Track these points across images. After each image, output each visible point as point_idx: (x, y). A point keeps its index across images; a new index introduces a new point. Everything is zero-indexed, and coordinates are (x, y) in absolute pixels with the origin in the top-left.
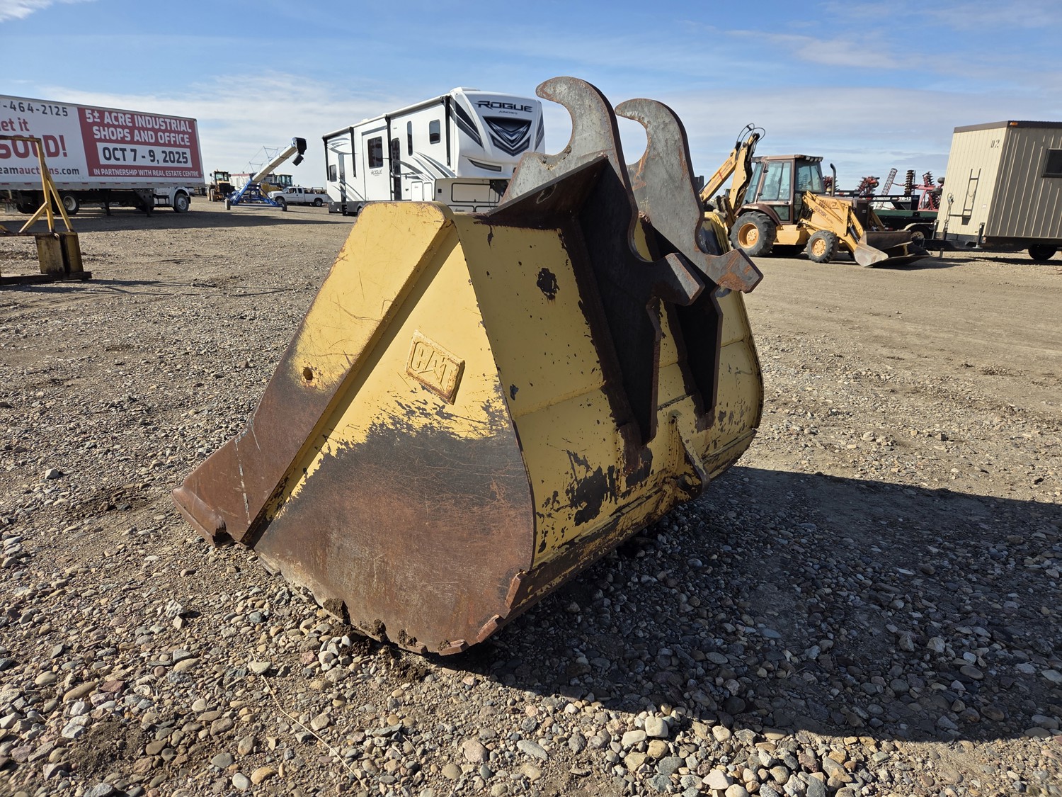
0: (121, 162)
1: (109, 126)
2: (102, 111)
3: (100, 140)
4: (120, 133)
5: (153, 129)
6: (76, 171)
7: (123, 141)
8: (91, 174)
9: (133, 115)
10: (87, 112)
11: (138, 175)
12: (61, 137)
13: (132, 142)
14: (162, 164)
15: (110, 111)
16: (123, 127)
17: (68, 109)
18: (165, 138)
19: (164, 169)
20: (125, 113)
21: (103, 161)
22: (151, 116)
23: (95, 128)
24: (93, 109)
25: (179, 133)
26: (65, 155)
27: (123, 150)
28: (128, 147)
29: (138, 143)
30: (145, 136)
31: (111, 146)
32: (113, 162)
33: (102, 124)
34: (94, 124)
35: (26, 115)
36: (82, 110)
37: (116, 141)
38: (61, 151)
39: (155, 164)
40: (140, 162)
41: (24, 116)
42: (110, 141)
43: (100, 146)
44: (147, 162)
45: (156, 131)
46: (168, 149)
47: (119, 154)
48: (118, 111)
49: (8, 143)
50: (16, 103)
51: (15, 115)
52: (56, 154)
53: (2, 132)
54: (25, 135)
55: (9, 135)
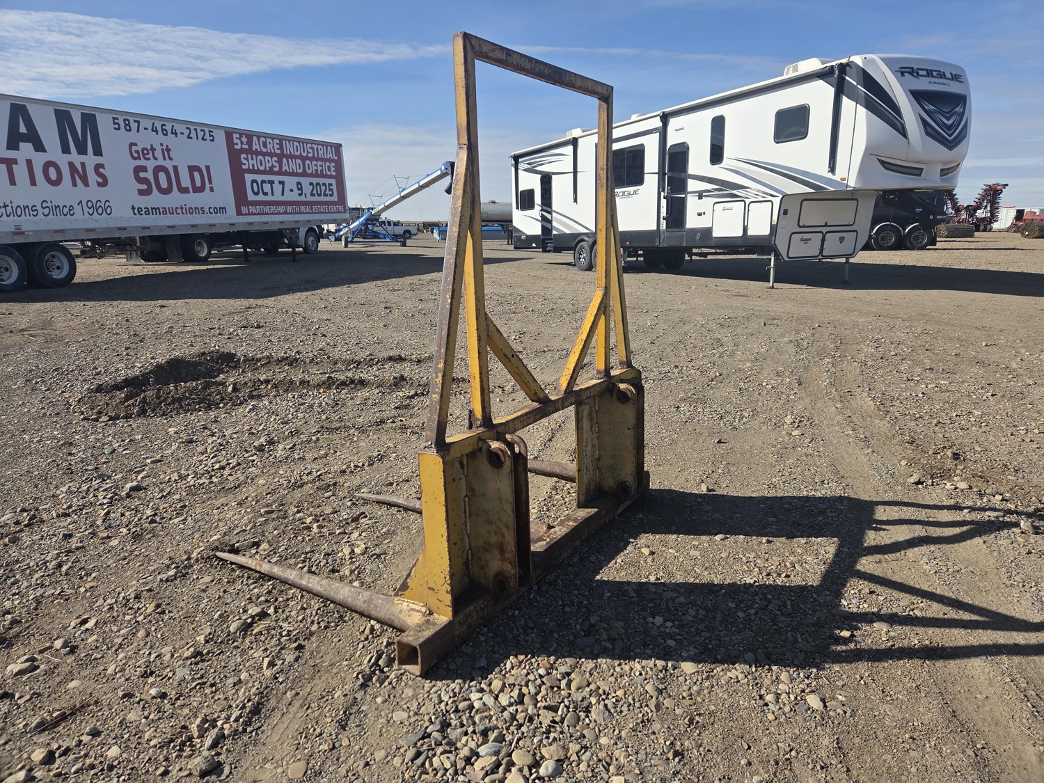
0: (269, 198)
1: (257, 153)
2: (250, 135)
3: (249, 171)
4: (270, 162)
5: (300, 157)
6: (223, 209)
7: (271, 171)
8: (239, 213)
9: (282, 139)
10: (235, 136)
11: (286, 213)
12: (208, 168)
13: (280, 173)
14: (309, 198)
15: (259, 135)
16: (271, 155)
17: (216, 133)
18: (312, 167)
19: (311, 204)
20: (273, 137)
21: (251, 197)
22: (298, 140)
23: (243, 156)
24: (242, 133)
25: (325, 160)
26: (212, 190)
27: (271, 182)
28: (276, 178)
29: (286, 174)
30: (294, 165)
31: (259, 178)
32: (261, 197)
33: (249, 151)
34: (242, 151)
35: (170, 140)
36: (229, 133)
37: (265, 172)
38: (208, 185)
39: (302, 198)
40: (289, 197)
41: (167, 141)
42: (259, 172)
43: (248, 178)
44: (294, 197)
45: (303, 159)
46: (315, 180)
47: (267, 187)
48: (266, 136)
49: (149, 175)
50: (158, 125)
51: (157, 140)
52: (201, 189)
53: (142, 162)
54: (169, 165)
55: (151, 165)
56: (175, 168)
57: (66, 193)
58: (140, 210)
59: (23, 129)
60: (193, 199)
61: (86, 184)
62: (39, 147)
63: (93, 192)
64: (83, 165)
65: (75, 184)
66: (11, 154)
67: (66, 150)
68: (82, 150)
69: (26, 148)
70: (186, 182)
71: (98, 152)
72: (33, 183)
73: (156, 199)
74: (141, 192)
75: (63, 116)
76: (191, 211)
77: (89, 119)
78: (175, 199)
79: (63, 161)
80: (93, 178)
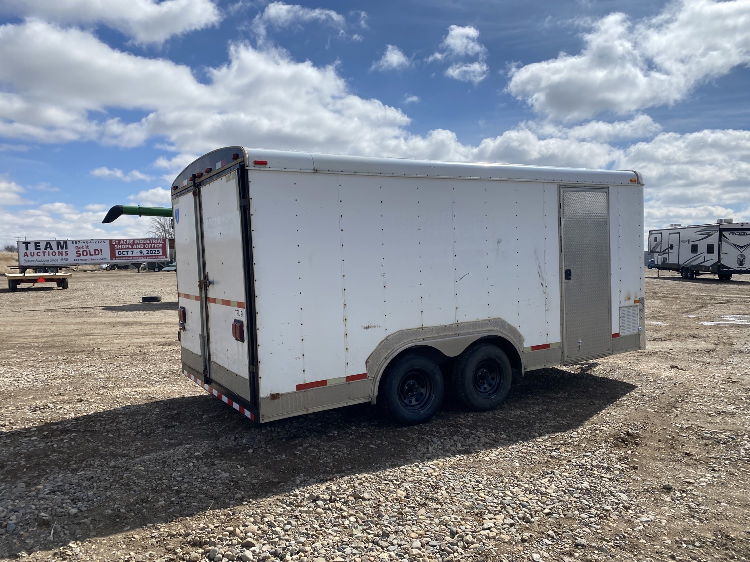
0: (126, 255)
2: (120, 241)
3: (118, 249)
4: (127, 246)
6: (106, 259)
7: (128, 248)
8: (112, 259)
9: (134, 240)
10: (113, 241)
11: (133, 259)
12: (101, 250)
13: (132, 248)
14: (146, 254)
15: (124, 240)
16: (129, 244)
17: (105, 241)
19: (147, 256)
20: (130, 240)
21: (117, 255)
22: (143, 239)
23: (116, 246)
24: (116, 240)
25: (157, 244)
27: (128, 252)
28: (130, 250)
29: (135, 248)
30: (139, 246)
31: (122, 251)
32: (122, 255)
33: (119, 244)
34: (116, 244)
35: (89, 244)
36: (111, 241)
37: (125, 249)
38: (100, 253)
39: (143, 255)
40: (135, 254)
41: (87, 245)
42: (122, 249)
43: (117, 251)
44: (139, 254)
45: (144, 244)
46: (149, 250)
47: (125, 253)
48: (127, 240)
50: (86, 242)
51: (85, 245)
53: (79, 250)
54: (88, 250)
55: (82, 250)
56: (90, 251)
57: (57, 257)
58: (76, 260)
59: (49, 246)
60: (94, 257)
61: (62, 255)
62: (52, 249)
63: (64, 256)
64: (62, 252)
65: (59, 255)
66: (45, 251)
67: (58, 249)
68: (62, 248)
69: (49, 250)
70: (93, 253)
71: (67, 248)
72: (49, 255)
73: (82, 257)
74: (78, 256)
75: (59, 243)
76: (93, 260)
77: (66, 243)
78: (89, 257)
79: (57, 251)
80: (64, 254)
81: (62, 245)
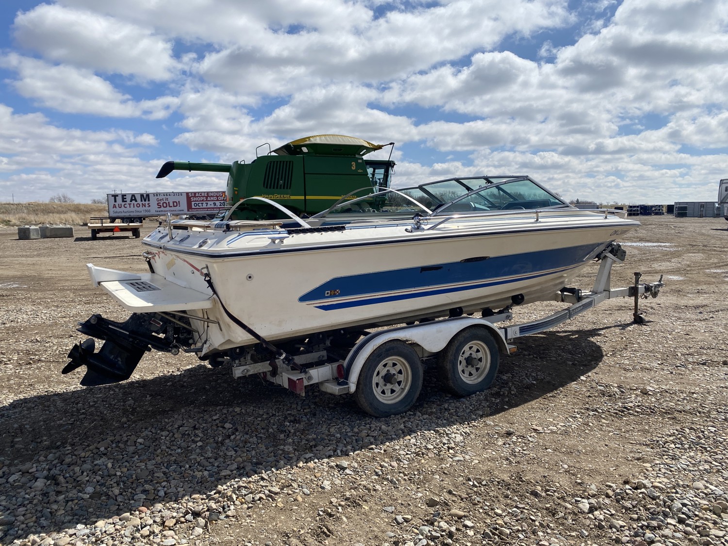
0: (201, 207)
1: (197, 197)
2: (195, 193)
3: (193, 201)
4: (202, 199)
5: (216, 196)
6: (184, 211)
7: (203, 201)
8: (188, 211)
9: (208, 193)
10: (189, 194)
11: (207, 210)
12: (179, 202)
13: (207, 200)
14: (219, 206)
15: (198, 193)
16: (203, 197)
17: (182, 194)
19: (219, 208)
20: (204, 192)
21: (193, 207)
22: (216, 192)
23: (192, 198)
24: (192, 193)
26: (180, 206)
28: (204, 202)
29: (209, 201)
30: (212, 198)
31: (197, 203)
32: (197, 207)
33: (195, 196)
35: (168, 197)
36: (187, 194)
37: (200, 201)
39: (216, 207)
40: (209, 206)
41: (167, 197)
42: (197, 201)
43: (193, 203)
44: (213, 206)
46: (222, 202)
47: (200, 205)
48: (201, 192)
49: (161, 204)
50: (165, 194)
51: (164, 197)
52: (177, 206)
53: (160, 202)
54: (167, 202)
55: (162, 202)
56: (169, 202)
57: (141, 209)
58: (157, 211)
59: (133, 198)
60: (173, 208)
61: (145, 206)
62: (136, 201)
63: (147, 208)
64: (145, 203)
65: (143, 207)
66: (131, 203)
67: (142, 201)
68: (145, 201)
69: (134, 202)
70: (171, 204)
71: (149, 201)
72: (134, 207)
73: (162, 209)
74: (158, 208)
75: (142, 195)
76: (172, 211)
77: (148, 195)
78: (168, 208)
79: (141, 203)
80: (147, 205)
81: (145, 197)
